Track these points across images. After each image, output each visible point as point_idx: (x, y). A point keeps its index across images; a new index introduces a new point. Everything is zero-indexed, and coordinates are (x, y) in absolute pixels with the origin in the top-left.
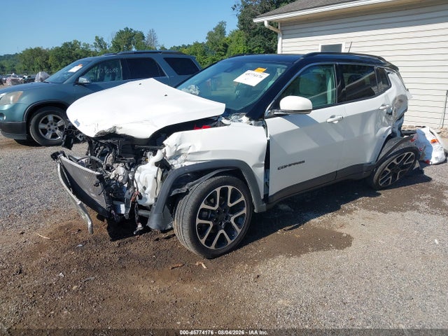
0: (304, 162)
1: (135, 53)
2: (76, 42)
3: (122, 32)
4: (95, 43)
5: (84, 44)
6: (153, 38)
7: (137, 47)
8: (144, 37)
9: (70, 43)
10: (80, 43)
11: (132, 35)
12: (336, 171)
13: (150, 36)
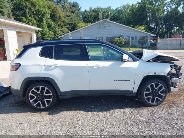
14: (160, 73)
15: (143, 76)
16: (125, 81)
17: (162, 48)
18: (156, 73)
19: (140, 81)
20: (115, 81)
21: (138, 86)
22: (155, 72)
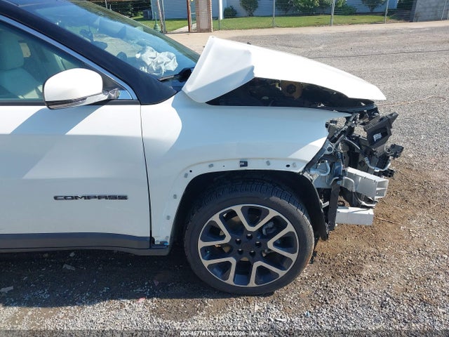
14: (268, 163)
15: (186, 176)
16: (106, 197)
17: (432, 13)
18: (246, 164)
19: (175, 196)
20: (56, 198)
21: (168, 218)
22: (243, 156)
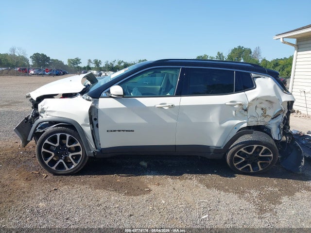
0: (133, 131)
1: (242, 63)
2: (205, 55)
3: (235, 49)
4: (217, 56)
5: (210, 57)
6: (258, 52)
7: (244, 59)
8: (251, 52)
9: (201, 56)
10: (208, 56)
11: (242, 51)
12: (175, 145)
13: (255, 52)
